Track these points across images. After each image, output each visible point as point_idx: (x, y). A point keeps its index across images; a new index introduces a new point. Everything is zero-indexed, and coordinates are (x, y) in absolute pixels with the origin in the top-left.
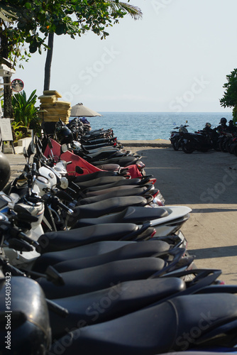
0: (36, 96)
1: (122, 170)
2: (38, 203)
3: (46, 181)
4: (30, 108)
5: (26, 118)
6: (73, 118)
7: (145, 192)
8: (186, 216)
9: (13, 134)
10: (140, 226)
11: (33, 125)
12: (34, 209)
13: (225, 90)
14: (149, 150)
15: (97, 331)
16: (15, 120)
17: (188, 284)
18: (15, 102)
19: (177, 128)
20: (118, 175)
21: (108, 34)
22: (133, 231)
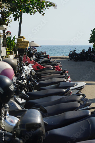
0: (15, 38)
1: (54, 68)
2: (25, 81)
3: (26, 72)
4: (13, 43)
5: (11, 47)
6: (30, 47)
7: (64, 76)
8: (83, 86)
9: (7, 53)
10: (66, 90)
11: (14, 50)
12: (23, 83)
13: (91, 36)
14: (60, 60)
15: (58, 131)
16: (7, 48)
17: (92, 113)
18: (7, 40)
19: (71, 51)
20: (52, 69)
21: (45, 14)
22: (63, 92)
